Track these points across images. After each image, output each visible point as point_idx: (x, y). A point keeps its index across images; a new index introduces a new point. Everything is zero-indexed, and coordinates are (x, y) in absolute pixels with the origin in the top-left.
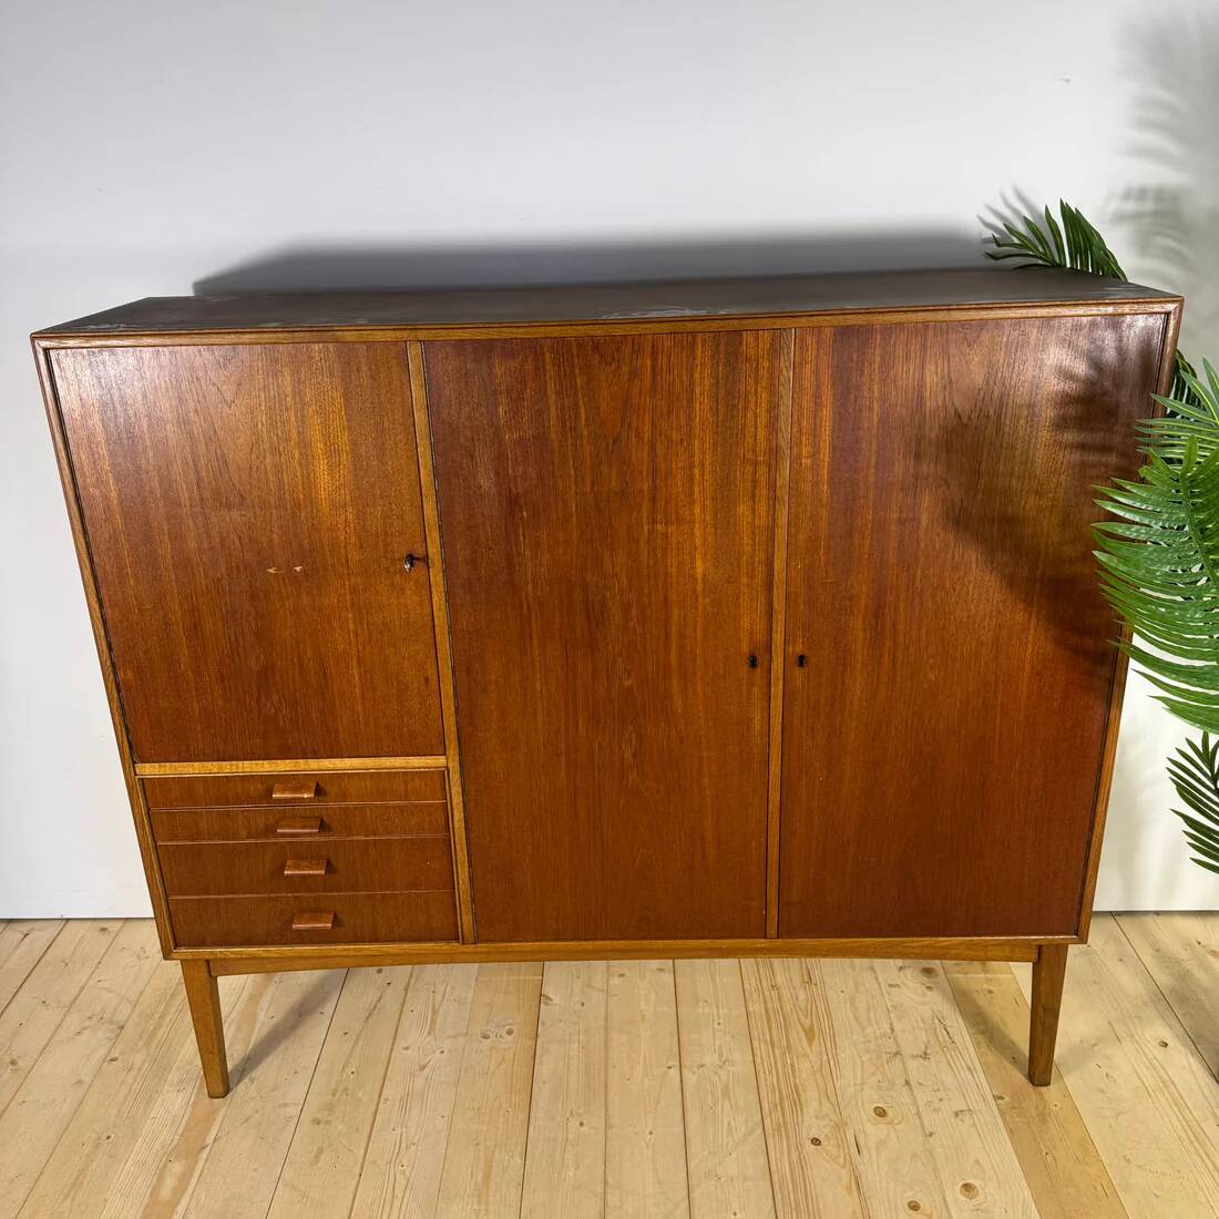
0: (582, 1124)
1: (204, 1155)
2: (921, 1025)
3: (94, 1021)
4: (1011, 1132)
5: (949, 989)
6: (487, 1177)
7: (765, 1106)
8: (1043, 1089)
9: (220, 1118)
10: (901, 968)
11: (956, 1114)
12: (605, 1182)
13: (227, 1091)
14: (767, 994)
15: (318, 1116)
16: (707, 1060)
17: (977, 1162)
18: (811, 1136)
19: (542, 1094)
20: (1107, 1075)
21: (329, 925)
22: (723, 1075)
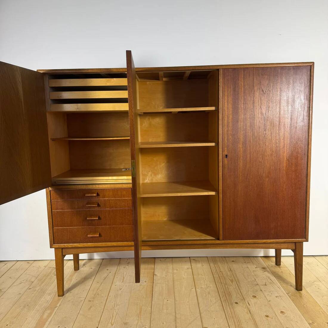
0: (168, 301)
1: (56, 308)
2: (263, 279)
3: (24, 281)
4: (293, 301)
5: (270, 271)
6: (140, 312)
7: (221, 296)
8: (301, 291)
9: (61, 300)
10: (256, 268)
11: (276, 297)
12: (176, 313)
13: (63, 295)
14: (219, 273)
15: (90, 300)
16: (203, 287)
17: (284, 307)
18: (235, 302)
19: (156, 295)
20: (318, 288)
21: (98, 235)
22: (208, 289)
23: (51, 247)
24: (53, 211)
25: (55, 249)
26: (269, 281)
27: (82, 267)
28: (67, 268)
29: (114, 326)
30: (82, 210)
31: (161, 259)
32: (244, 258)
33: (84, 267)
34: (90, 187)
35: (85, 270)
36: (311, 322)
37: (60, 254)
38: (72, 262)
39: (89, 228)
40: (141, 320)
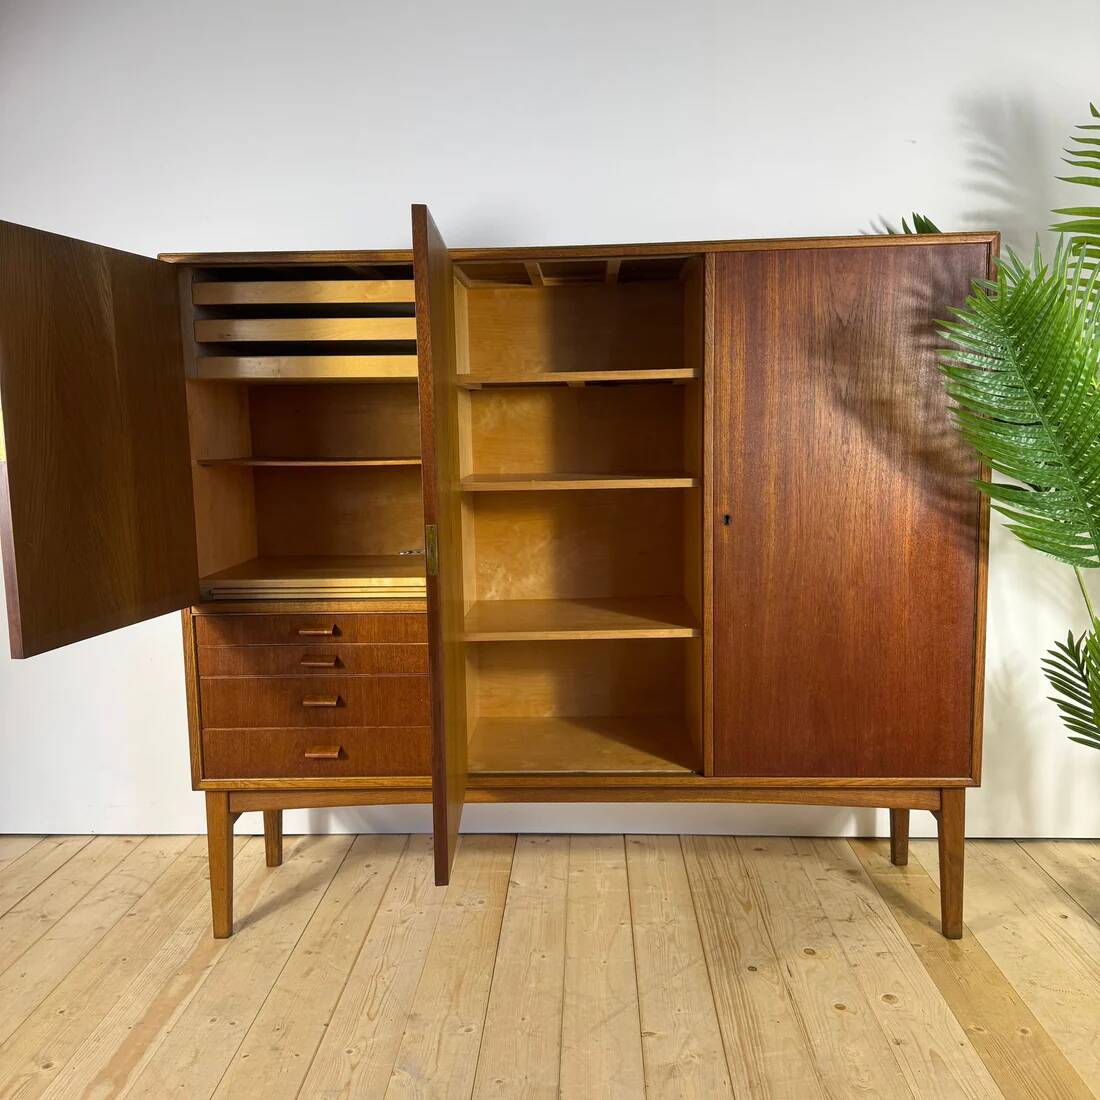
0: (543, 957)
1: (208, 971)
2: (846, 902)
3: (116, 893)
4: (927, 965)
5: (870, 882)
6: (458, 987)
7: (707, 948)
8: (956, 941)
9: (223, 949)
10: (828, 870)
11: (878, 955)
12: (564, 990)
13: (230, 934)
14: (709, 883)
15: (310, 949)
16: (655, 920)
17: (897, 982)
18: (748, 965)
19: (508, 940)
20: (1013, 933)
21: (336, 755)
22: (670, 929)
23: (195, 788)
24: (202, 677)
25: (207, 792)
26: (862, 907)
27: (292, 856)
28: (246, 858)
29: (376, 1021)
30: (288, 676)
31: (537, 839)
32: (794, 840)
33: (298, 857)
34: (314, 608)
35: (298, 865)
36: (972, 1027)
37: (223, 809)
38: (262, 842)
39: (311, 731)
40: (457, 1007)
